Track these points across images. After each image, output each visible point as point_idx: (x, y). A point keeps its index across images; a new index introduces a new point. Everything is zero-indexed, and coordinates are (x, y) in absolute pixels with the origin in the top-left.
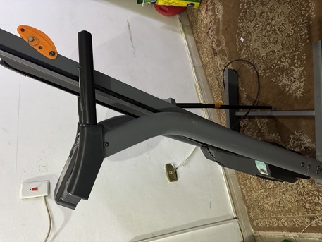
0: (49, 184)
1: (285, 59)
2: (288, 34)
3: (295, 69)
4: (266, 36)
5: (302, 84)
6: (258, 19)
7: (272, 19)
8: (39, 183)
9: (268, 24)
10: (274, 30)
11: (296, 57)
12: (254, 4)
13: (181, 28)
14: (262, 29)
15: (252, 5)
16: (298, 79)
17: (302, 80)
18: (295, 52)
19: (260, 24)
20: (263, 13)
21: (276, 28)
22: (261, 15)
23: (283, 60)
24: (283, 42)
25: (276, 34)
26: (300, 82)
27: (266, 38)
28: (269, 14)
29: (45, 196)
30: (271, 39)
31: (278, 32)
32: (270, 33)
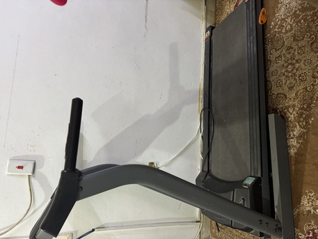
0: (35, 164)
1: (294, 110)
2: (306, 88)
3: (298, 126)
4: (284, 74)
5: (298, 145)
6: (284, 51)
7: (297, 61)
8: (25, 162)
9: (291, 64)
10: (294, 74)
11: (304, 116)
12: (286, 32)
13: (203, 13)
14: (283, 66)
15: (284, 31)
16: (297, 138)
17: (300, 141)
18: (305, 110)
19: (283, 58)
20: (291, 48)
21: (297, 74)
22: (288, 49)
23: (291, 110)
24: (298, 92)
25: (295, 79)
26: (297, 142)
27: (284, 77)
28: (296, 53)
29: (29, 176)
30: (288, 82)
31: (297, 78)
32: (290, 74)
